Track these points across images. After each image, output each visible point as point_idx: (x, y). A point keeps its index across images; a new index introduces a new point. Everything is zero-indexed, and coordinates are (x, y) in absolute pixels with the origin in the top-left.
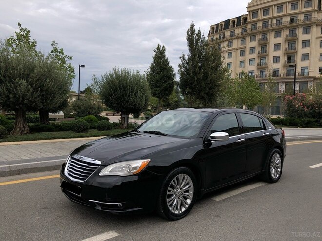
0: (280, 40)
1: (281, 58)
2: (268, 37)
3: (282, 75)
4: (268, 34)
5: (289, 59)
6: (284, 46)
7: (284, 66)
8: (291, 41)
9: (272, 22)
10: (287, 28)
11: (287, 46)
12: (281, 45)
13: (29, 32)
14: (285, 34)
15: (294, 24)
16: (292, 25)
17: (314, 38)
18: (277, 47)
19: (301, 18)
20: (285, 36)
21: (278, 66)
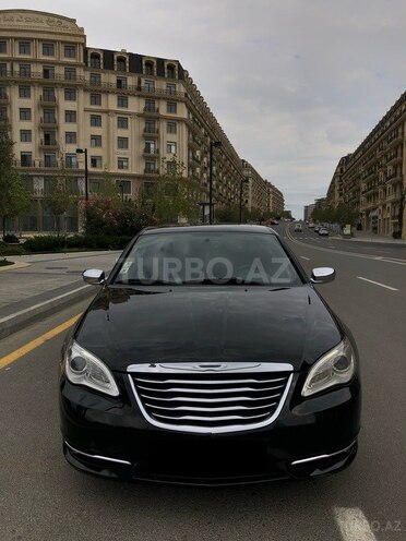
0: (30, 103)
1: (33, 135)
2: (8, 94)
3: (37, 163)
4: (8, 89)
5: (47, 137)
6: (37, 115)
7: (40, 149)
8: (49, 109)
9: (12, 67)
10: (40, 84)
11: (42, 115)
12: (32, 111)
14: (37, 93)
15: (50, 80)
16: (46, 80)
17: (81, 110)
18: (25, 114)
19: (60, 71)
20: (38, 97)
21: (30, 147)
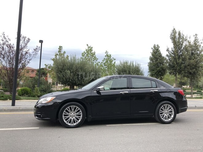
13: (92, 48)
